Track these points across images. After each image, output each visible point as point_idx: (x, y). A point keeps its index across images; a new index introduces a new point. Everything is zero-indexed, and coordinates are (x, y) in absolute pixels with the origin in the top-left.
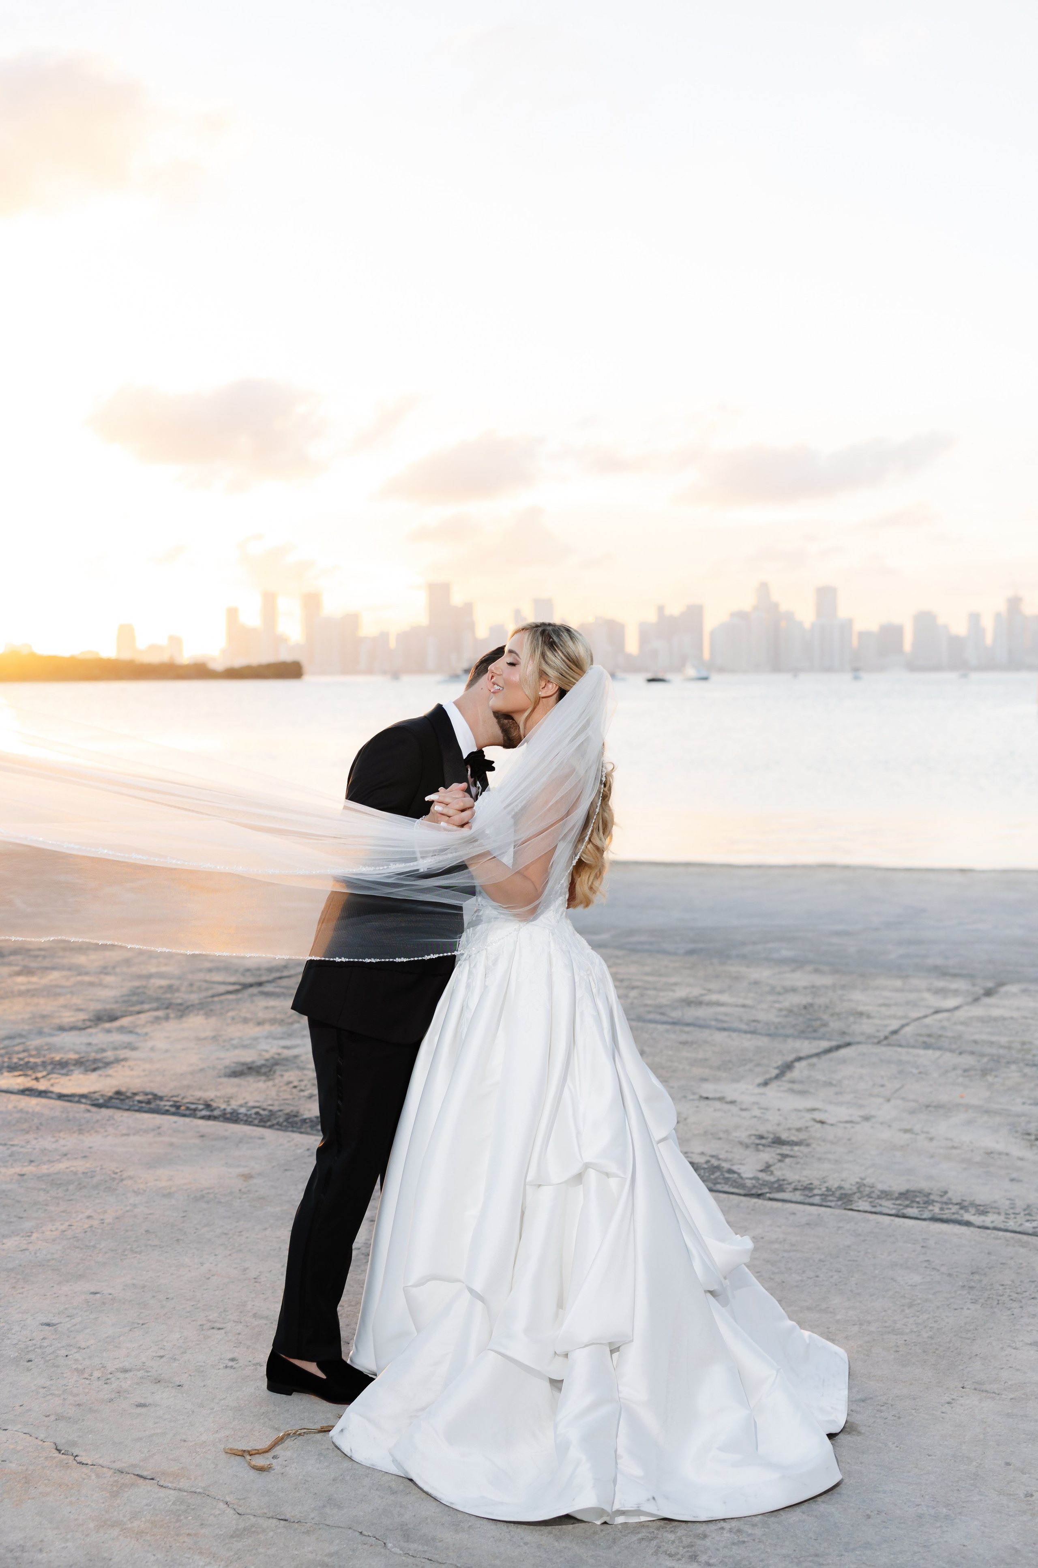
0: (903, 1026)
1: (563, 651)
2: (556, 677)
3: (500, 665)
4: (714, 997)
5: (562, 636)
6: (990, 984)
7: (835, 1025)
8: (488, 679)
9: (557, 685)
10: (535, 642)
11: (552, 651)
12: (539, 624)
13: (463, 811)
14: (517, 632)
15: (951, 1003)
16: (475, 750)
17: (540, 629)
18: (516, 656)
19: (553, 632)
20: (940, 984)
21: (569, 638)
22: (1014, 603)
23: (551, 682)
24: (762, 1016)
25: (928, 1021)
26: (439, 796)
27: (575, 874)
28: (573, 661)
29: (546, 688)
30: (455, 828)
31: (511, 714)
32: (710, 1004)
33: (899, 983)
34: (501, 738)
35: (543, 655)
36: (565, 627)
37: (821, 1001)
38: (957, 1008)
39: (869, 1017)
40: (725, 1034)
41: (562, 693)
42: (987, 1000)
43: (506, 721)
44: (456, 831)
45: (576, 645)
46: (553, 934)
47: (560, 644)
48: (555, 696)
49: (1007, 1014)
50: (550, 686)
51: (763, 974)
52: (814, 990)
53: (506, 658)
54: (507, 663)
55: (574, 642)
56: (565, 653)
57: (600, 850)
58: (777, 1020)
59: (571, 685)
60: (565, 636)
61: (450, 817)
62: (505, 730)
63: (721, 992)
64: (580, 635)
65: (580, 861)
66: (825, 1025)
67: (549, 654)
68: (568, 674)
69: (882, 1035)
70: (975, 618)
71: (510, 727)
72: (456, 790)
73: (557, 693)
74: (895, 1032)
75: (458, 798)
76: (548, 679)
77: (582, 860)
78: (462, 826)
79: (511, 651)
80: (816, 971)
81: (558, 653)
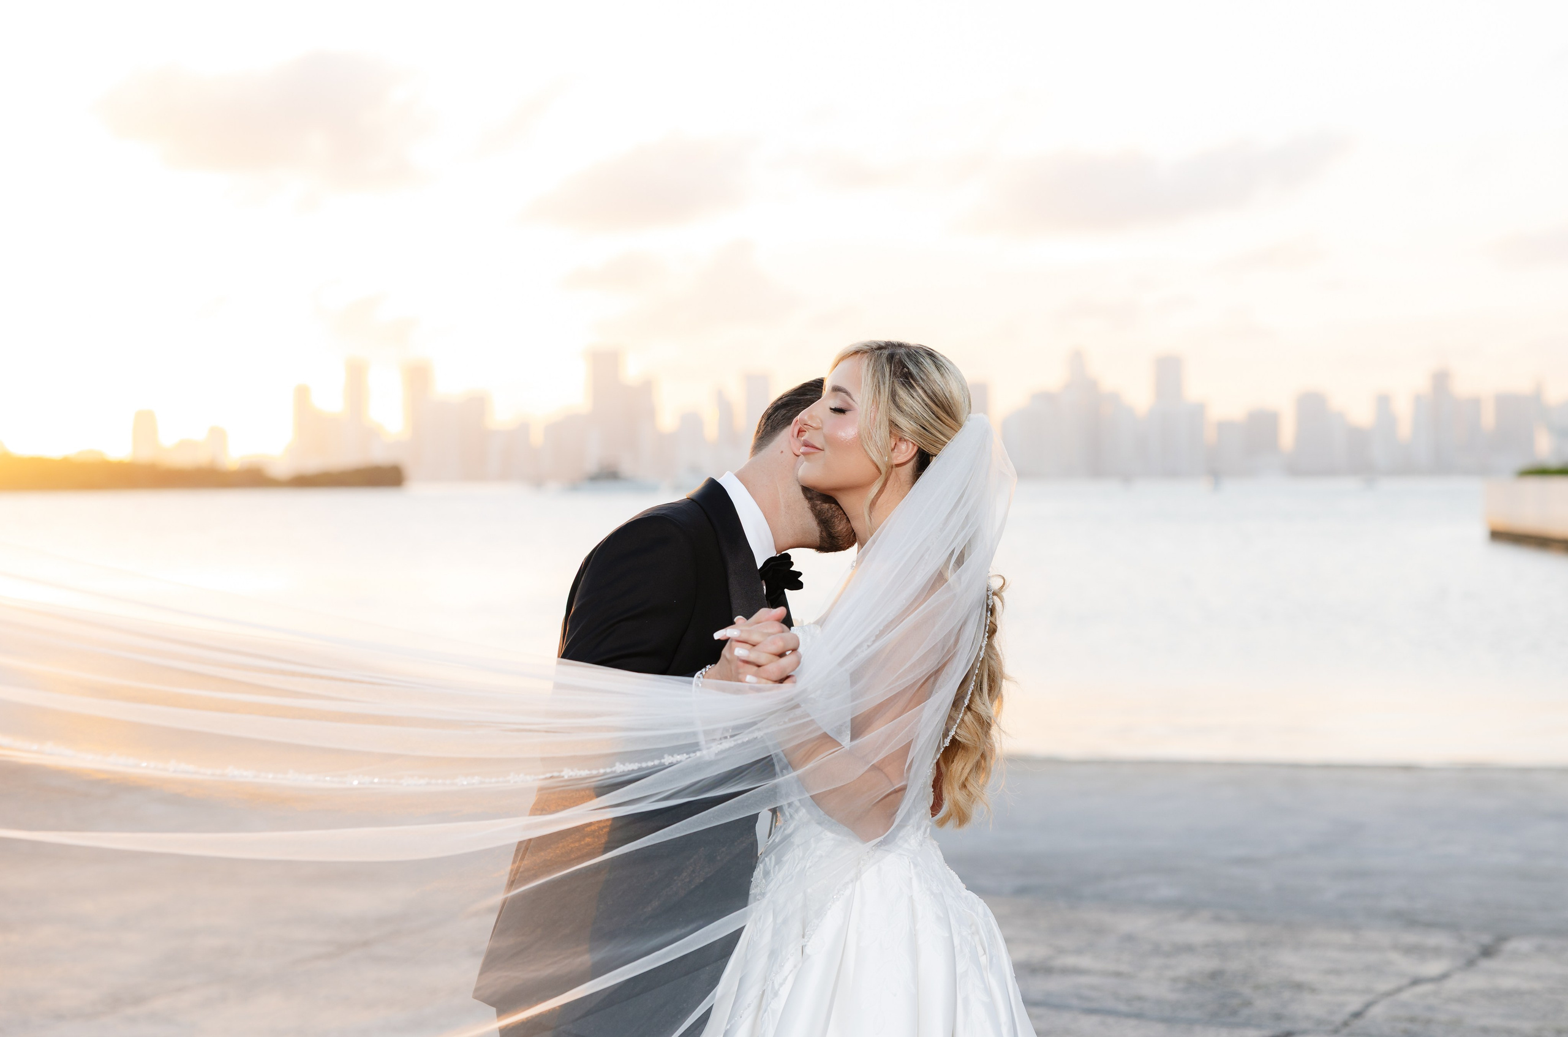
0: (1368, 1005)
1: (926, 388)
2: (914, 432)
3: (817, 412)
4: (1071, 961)
5: (922, 363)
6: (1486, 939)
7: (1263, 1004)
8: (793, 436)
9: (915, 445)
10: (879, 374)
11: (907, 388)
12: (883, 345)
13: (781, 655)
14: (844, 357)
15: (1434, 967)
16: (774, 554)
17: (886, 352)
18: (847, 398)
19: (908, 357)
20: (1411, 938)
21: (934, 367)
22: (1441, 380)
23: (905, 440)
24: (1147, 990)
25: (1406, 996)
26: (742, 631)
27: (942, 764)
28: (943, 405)
29: (896, 450)
30: (771, 685)
31: (832, 493)
32: (1065, 971)
33: (1346, 938)
34: (817, 534)
35: (893, 395)
36: (926, 350)
37: (1235, 965)
38: (1444, 976)
39: (1313, 990)
40: (1095, 1019)
41: (923, 460)
42: (1486, 964)
43: (826, 506)
44: (770, 689)
45: (945, 378)
46: (916, 865)
47: (921, 378)
48: (911, 464)
49: (1525, 985)
50: (903, 446)
51: (1138, 923)
52: (1220, 948)
53: (827, 400)
54: (831, 409)
55: (942, 375)
56: (928, 391)
57: (985, 724)
58: (1173, 996)
59: (939, 446)
60: (927, 363)
61: (759, 666)
62: (824, 522)
63: (1079, 952)
64: (951, 363)
65: (954, 741)
66: (1248, 1003)
67: (902, 393)
68: (935, 428)
69: (1338, 1018)
70: (1383, 402)
71: (832, 516)
72: (767, 620)
73: (915, 459)
74: (1357, 1015)
75: (773, 634)
76: (901, 434)
77: (956, 740)
78: (781, 681)
79: (836, 389)
80: (1218, 919)
81: (916, 391)
